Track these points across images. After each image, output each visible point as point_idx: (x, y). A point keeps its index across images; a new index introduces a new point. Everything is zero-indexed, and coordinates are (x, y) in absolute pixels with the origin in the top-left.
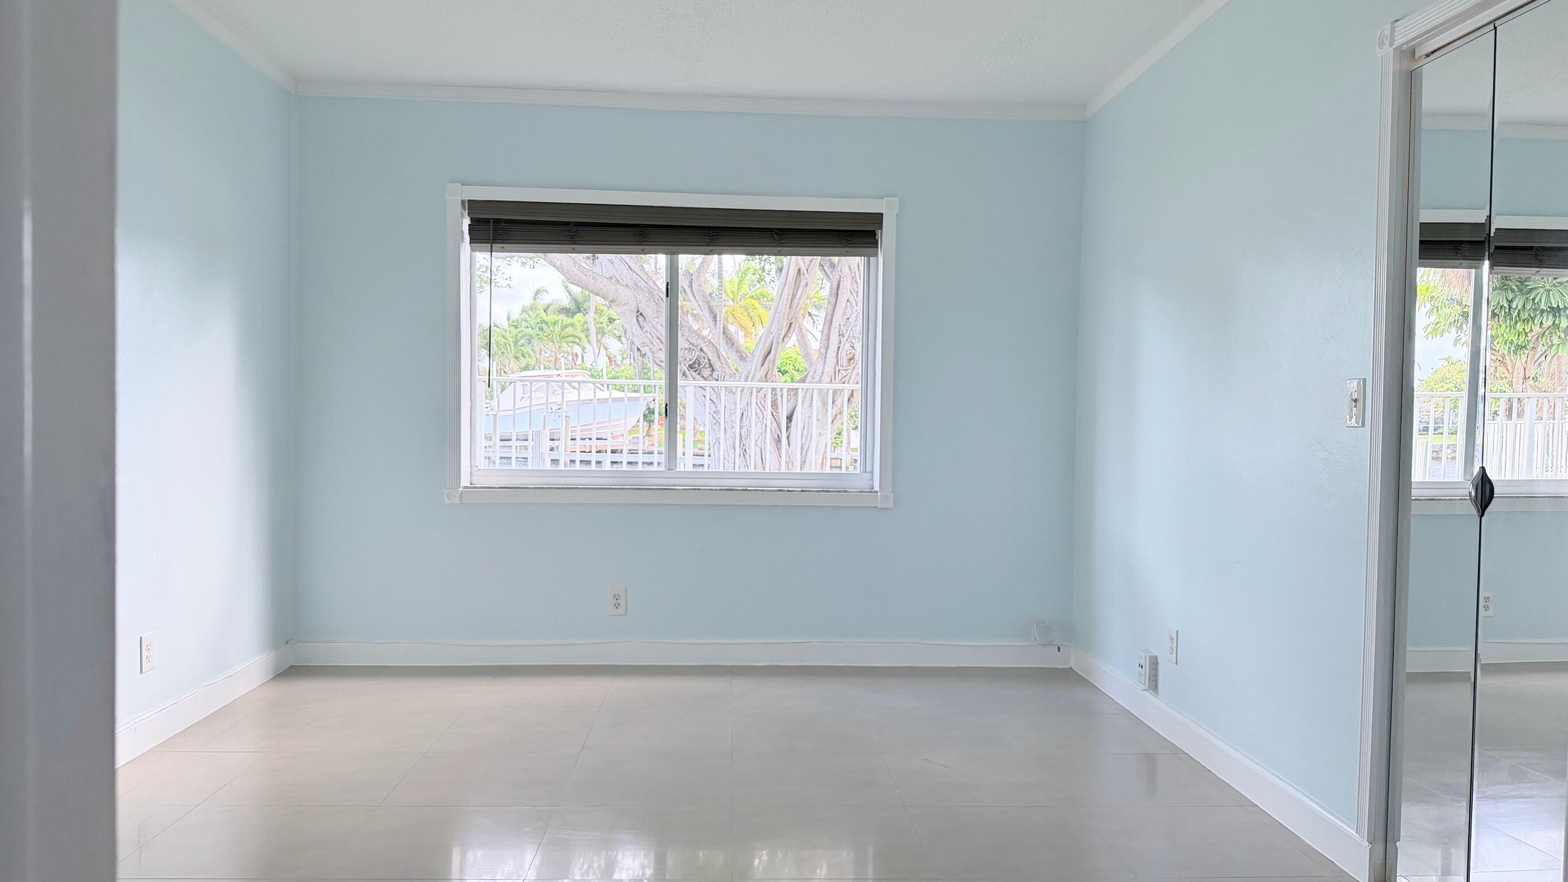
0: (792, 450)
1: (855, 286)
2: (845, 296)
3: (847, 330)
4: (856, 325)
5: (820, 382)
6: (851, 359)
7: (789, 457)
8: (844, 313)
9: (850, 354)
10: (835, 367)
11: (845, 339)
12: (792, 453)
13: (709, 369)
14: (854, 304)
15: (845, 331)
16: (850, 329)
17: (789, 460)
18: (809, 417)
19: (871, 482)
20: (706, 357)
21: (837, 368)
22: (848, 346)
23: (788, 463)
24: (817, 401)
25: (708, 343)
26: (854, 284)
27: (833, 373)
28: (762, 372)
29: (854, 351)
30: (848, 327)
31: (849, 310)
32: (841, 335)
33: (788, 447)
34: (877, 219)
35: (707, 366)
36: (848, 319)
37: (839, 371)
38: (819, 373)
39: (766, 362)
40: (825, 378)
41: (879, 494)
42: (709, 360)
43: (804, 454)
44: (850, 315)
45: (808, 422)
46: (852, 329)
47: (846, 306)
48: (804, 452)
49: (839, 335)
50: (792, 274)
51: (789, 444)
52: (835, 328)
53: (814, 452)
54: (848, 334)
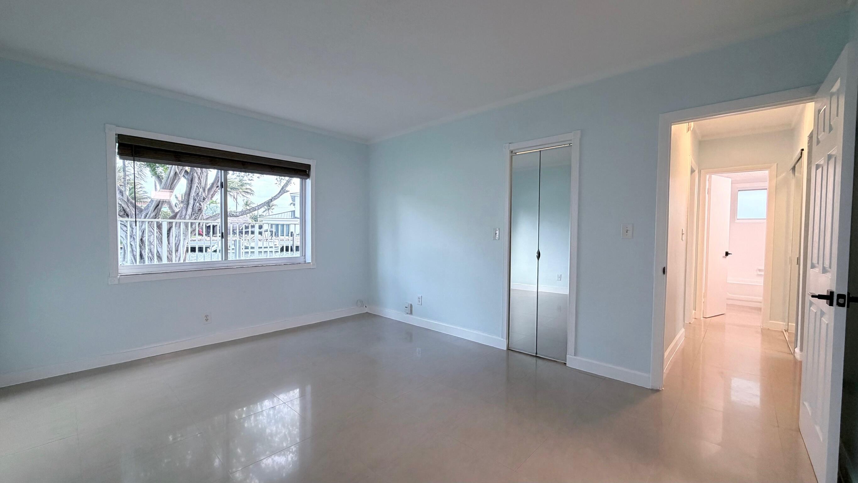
0: (170, 246)
1: (200, 181)
2: (196, 185)
3: (197, 198)
4: (202, 196)
5: (185, 218)
6: (200, 209)
7: (169, 249)
8: (195, 191)
9: (199, 207)
10: (192, 212)
11: (197, 202)
12: (171, 247)
13: (123, 212)
14: (199, 188)
15: (196, 198)
16: (199, 198)
17: (170, 250)
18: (179, 232)
19: (305, 259)
20: (121, 207)
21: (193, 213)
22: (198, 204)
23: (169, 251)
24: (183, 226)
25: (121, 200)
26: (199, 180)
27: (191, 215)
28: (154, 214)
29: (201, 206)
30: (198, 197)
31: (198, 190)
32: (195, 200)
33: (168, 245)
34: (309, 166)
35: (122, 210)
36: (198, 194)
37: (194, 214)
38: (184, 214)
39: (156, 209)
40: (188, 217)
41: (311, 264)
42: (123, 207)
43: (176, 247)
44: (199, 192)
45: (178, 234)
46: (200, 198)
47: (196, 189)
48: (176, 246)
49: (194, 200)
50: (172, 173)
51: (169, 244)
52: (192, 197)
53: (182, 246)
54: (198, 199)
